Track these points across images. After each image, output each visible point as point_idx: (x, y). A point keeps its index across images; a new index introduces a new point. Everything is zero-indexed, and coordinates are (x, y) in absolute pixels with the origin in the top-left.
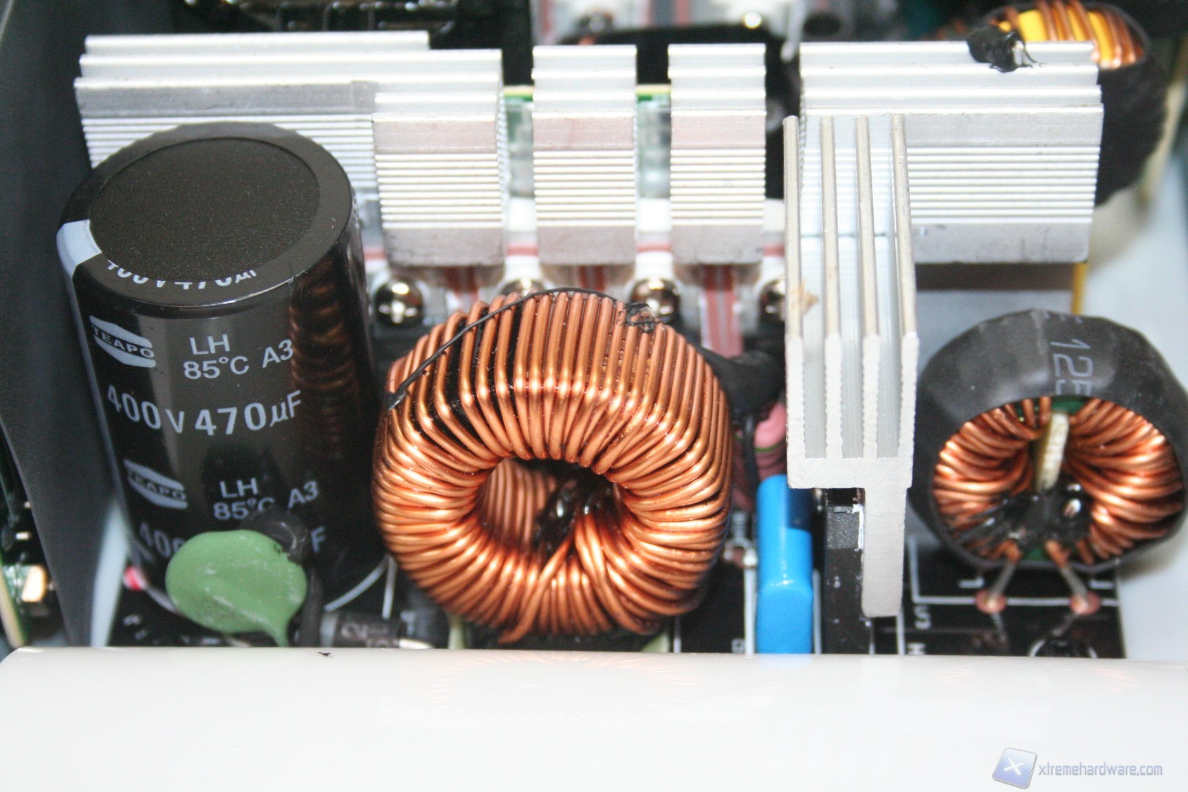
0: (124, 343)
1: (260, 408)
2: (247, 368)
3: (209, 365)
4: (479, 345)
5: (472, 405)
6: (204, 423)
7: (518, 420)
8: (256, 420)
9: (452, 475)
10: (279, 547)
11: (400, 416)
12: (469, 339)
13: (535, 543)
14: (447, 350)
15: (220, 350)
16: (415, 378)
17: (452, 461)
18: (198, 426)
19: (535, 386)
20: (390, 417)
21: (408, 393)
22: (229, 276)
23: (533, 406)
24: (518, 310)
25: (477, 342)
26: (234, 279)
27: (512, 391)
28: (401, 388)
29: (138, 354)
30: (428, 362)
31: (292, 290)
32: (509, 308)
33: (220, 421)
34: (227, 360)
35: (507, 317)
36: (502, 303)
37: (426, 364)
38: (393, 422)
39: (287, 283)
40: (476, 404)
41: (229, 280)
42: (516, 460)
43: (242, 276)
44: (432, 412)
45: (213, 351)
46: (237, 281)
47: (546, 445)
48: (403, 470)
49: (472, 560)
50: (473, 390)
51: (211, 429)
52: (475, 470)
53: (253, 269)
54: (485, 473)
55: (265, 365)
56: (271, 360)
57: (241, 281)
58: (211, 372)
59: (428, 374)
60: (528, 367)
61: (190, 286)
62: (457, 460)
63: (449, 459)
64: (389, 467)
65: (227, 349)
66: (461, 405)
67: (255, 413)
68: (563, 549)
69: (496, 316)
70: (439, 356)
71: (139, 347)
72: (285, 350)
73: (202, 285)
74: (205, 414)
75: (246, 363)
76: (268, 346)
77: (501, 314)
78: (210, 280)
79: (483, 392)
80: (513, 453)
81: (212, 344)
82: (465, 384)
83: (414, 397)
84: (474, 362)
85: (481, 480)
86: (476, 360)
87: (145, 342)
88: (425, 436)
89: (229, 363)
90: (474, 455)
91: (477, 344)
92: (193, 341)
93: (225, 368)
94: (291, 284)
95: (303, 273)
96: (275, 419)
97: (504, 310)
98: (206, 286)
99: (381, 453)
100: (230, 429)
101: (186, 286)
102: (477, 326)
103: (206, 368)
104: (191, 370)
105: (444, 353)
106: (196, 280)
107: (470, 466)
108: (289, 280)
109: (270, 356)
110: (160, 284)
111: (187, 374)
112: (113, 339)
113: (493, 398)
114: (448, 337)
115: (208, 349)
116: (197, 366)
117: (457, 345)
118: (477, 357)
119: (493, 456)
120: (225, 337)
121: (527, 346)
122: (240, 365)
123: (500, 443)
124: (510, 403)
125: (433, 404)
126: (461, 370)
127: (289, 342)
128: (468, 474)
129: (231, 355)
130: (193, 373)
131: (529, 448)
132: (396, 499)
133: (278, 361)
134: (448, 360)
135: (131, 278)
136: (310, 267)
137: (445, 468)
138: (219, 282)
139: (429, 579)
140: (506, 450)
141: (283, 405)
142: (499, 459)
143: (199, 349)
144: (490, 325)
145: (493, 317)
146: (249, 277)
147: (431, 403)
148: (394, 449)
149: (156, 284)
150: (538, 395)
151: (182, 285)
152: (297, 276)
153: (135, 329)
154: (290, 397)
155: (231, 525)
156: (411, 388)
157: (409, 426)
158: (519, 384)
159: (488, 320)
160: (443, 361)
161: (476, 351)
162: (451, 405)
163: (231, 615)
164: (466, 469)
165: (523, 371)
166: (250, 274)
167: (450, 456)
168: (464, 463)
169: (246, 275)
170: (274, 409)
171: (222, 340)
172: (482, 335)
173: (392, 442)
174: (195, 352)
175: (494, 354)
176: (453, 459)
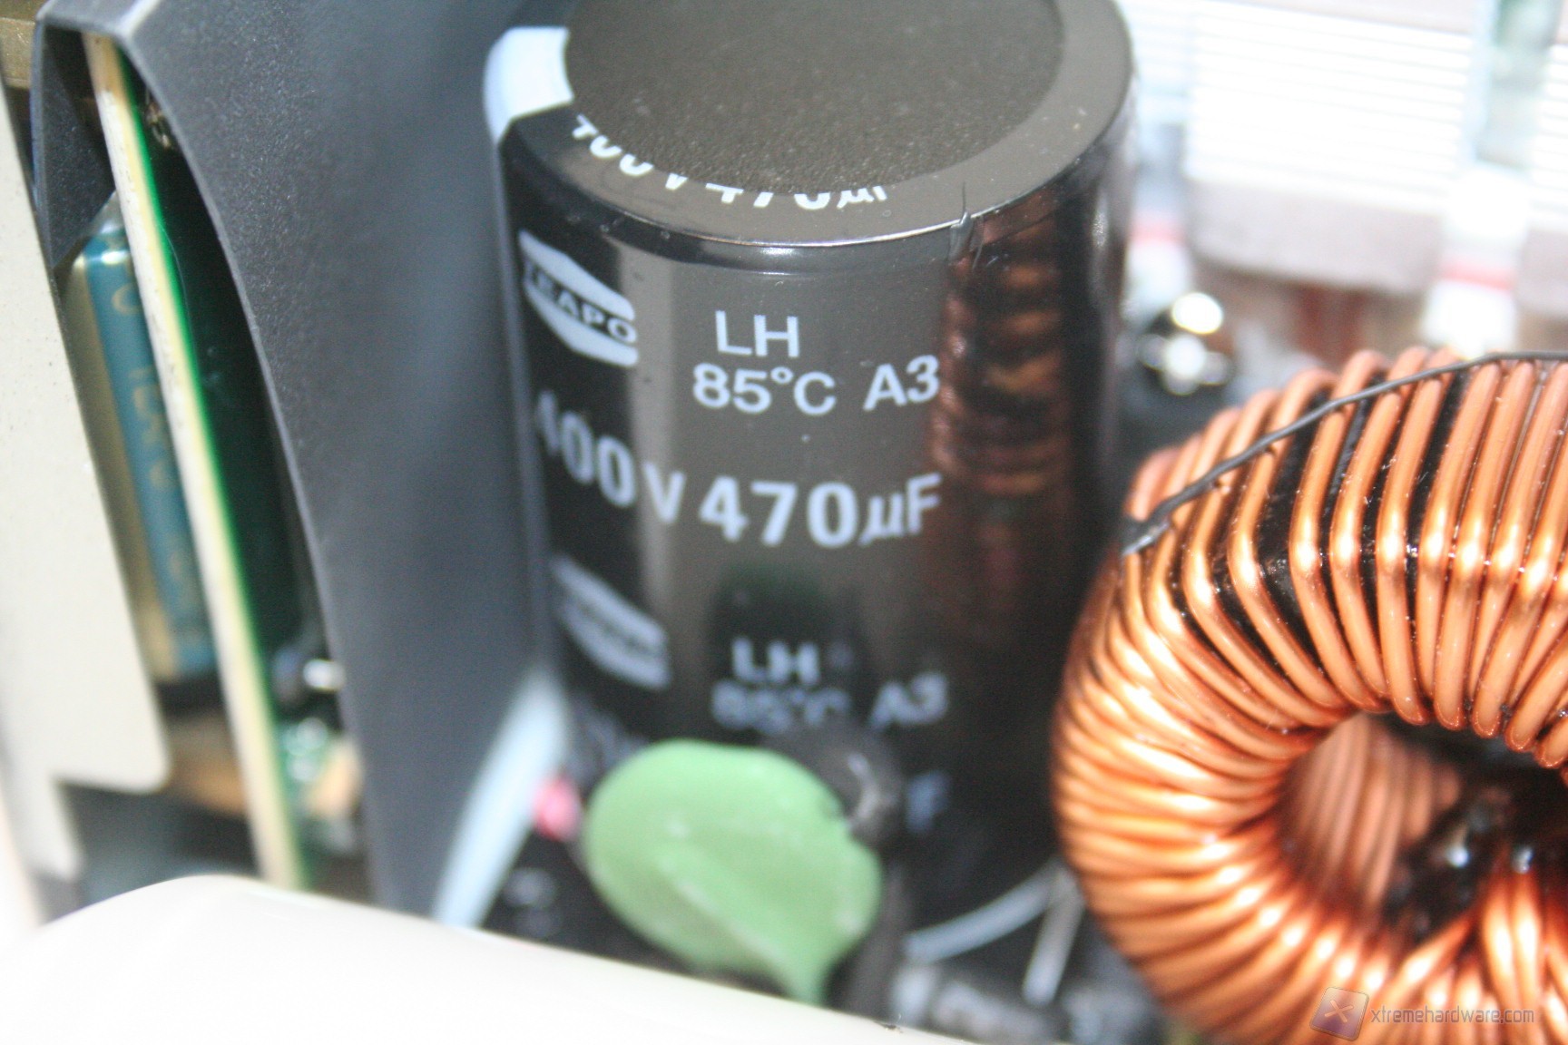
0: (580, 301)
1: (846, 498)
2: (829, 403)
3: (749, 381)
4: (1354, 446)
5: (1314, 577)
6: (720, 507)
7: (1412, 630)
8: (833, 521)
9: (1237, 724)
10: (833, 805)
11: (1146, 570)
12: (1332, 430)
13: (1391, 910)
14: (1279, 446)
15: (778, 349)
16: (1197, 494)
17: (1245, 695)
18: (708, 512)
19: (1469, 558)
20: (1122, 570)
21: (1173, 525)
22: (824, 191)
23: (1456, 604)
24: (1455, 384)
25: (1350, 440)
26: (835, 200)
27: (1412, 562)
28: (1161, 511)
29: (602, 329)
30: (1231, 464)
31: (957, 244)
32: (1436, 376)
33: (757, 510)
34: (789, 376)
35: (1428, 398)
36: (1422, 365)
37: (1224, 467)
38: (1126, 584)
39: (949, 227)
40: (1324, 575)
41: (824, 199)
42: (1387, 720)
43: (855, 194)
44: (1220, 573)
45: (762, 350)
46: (841, 205)
47: (1468, 701)
48: (1127, 690)
49: (1245, 919)
50: (1323, 543)
51: (733, 524)
52: (1292, 723)
53: (881, 184)
54: (1310, 734)
55: (870, 404)
56: (885, 395)
57: (849, 206)
58: (751, 398)
59: (1226, 490)
60: (1459, 514)
61: (737, 197)
62: (1256, 694)
63: (1238, 688)
64: (1098, 679)
65: (794, 351)
66: (1287, 572)
67: (832, 506)
68: (1454, 935)
69: (1405, 389)
70: (1257, 455)
71: (608, 316)
72: (921, 378)
73: (764, 199)
74: (725, 489)
75: (829, 392)
76: (884, 362)
77: (1415, 385)
78: (783, 192)
79: (1345, 547)
80: (1386, 702)
81: (762, 334)
82: (1306, 526)
83: (1185, 537)
84: (1336, 481)
85: (1298, 748)
86: (1342, 480)
87: (620, 306)
88: (1192, 625)
89: (792, 384)
90: (1296, 690)
91: (1348, 445)
92: (721, 318)
93: (782, 394)
94: (959, 231)
95: (991, 212)
96: (875, 529)
97: (1427, 378)
98: (772, 202)
99: (1087, 646)
100: (774, 531)
101: (729, 194)
102: (1356, 402)
103: (740, 386)
104: (709, 384)
105: (1269, 449)
106: (755, 187)
107: (1282, 712)
108: (957, 221)
109: (885, 386)
110: (675, 182)
111: (699, 391)
112: (558, 289)
113: (1366, 568)
114: (1286, 419)
115: (750, 342)
116: (722, 378)
117: (1303, 439)
118: (1345, 470)
119: (1339, 702)
120: (792, 323)
121: (1466, 466)
122: (815, 393)
123: (1360, 675)
124: (1402, 586)
125: (1224, 559)
126: (1302, 493)
127: (932, 363)
128: (1274, 730)
129: (799, 368)
130: (712, 394)
131: (1426, 700)
132: (1103, 754)
133: (900, 399)
134: (1279, 468)
135: (615, 162)
136: (1007, 202)
137: (1225, 707)
138: (802, 200)
139: (1142, 938)
140: (1373, 694)
141: (896, 502)
142: (1347, 710)
143: (732, 340)
144: (1387, 409)
145: (1396, 389)
146: (870, 199)
147: (1220, 556)
148: (1119, 642)
149: (665, 182)
150: (1471, 581)
151: (721, 194)
152: (974, 216)
153: (606, 272)
154: (915, 485)
155: (745, 737)
156: (1182, 515)
157: (1161, 597)
158: (1433, 546)
159: (1384, 393)
160: (1265, 470)
161: (1345, 456)
162: (1265, 569)
163: (708, 926)
164: (1271, 718)
165: (1448, 521)
166: (872, 193)
167: (1242, 683)
168: (1270, 705)
169: (863, 195)
170: (876, 506)
171: (783, 328)
172: (1363, 426)
173: (1116, 628)
174: (723, 345)
175: (1387, 471)
176: (1247, 689)
